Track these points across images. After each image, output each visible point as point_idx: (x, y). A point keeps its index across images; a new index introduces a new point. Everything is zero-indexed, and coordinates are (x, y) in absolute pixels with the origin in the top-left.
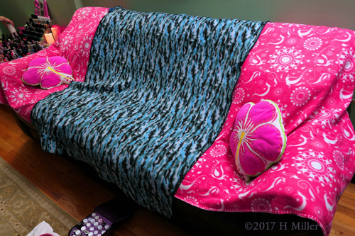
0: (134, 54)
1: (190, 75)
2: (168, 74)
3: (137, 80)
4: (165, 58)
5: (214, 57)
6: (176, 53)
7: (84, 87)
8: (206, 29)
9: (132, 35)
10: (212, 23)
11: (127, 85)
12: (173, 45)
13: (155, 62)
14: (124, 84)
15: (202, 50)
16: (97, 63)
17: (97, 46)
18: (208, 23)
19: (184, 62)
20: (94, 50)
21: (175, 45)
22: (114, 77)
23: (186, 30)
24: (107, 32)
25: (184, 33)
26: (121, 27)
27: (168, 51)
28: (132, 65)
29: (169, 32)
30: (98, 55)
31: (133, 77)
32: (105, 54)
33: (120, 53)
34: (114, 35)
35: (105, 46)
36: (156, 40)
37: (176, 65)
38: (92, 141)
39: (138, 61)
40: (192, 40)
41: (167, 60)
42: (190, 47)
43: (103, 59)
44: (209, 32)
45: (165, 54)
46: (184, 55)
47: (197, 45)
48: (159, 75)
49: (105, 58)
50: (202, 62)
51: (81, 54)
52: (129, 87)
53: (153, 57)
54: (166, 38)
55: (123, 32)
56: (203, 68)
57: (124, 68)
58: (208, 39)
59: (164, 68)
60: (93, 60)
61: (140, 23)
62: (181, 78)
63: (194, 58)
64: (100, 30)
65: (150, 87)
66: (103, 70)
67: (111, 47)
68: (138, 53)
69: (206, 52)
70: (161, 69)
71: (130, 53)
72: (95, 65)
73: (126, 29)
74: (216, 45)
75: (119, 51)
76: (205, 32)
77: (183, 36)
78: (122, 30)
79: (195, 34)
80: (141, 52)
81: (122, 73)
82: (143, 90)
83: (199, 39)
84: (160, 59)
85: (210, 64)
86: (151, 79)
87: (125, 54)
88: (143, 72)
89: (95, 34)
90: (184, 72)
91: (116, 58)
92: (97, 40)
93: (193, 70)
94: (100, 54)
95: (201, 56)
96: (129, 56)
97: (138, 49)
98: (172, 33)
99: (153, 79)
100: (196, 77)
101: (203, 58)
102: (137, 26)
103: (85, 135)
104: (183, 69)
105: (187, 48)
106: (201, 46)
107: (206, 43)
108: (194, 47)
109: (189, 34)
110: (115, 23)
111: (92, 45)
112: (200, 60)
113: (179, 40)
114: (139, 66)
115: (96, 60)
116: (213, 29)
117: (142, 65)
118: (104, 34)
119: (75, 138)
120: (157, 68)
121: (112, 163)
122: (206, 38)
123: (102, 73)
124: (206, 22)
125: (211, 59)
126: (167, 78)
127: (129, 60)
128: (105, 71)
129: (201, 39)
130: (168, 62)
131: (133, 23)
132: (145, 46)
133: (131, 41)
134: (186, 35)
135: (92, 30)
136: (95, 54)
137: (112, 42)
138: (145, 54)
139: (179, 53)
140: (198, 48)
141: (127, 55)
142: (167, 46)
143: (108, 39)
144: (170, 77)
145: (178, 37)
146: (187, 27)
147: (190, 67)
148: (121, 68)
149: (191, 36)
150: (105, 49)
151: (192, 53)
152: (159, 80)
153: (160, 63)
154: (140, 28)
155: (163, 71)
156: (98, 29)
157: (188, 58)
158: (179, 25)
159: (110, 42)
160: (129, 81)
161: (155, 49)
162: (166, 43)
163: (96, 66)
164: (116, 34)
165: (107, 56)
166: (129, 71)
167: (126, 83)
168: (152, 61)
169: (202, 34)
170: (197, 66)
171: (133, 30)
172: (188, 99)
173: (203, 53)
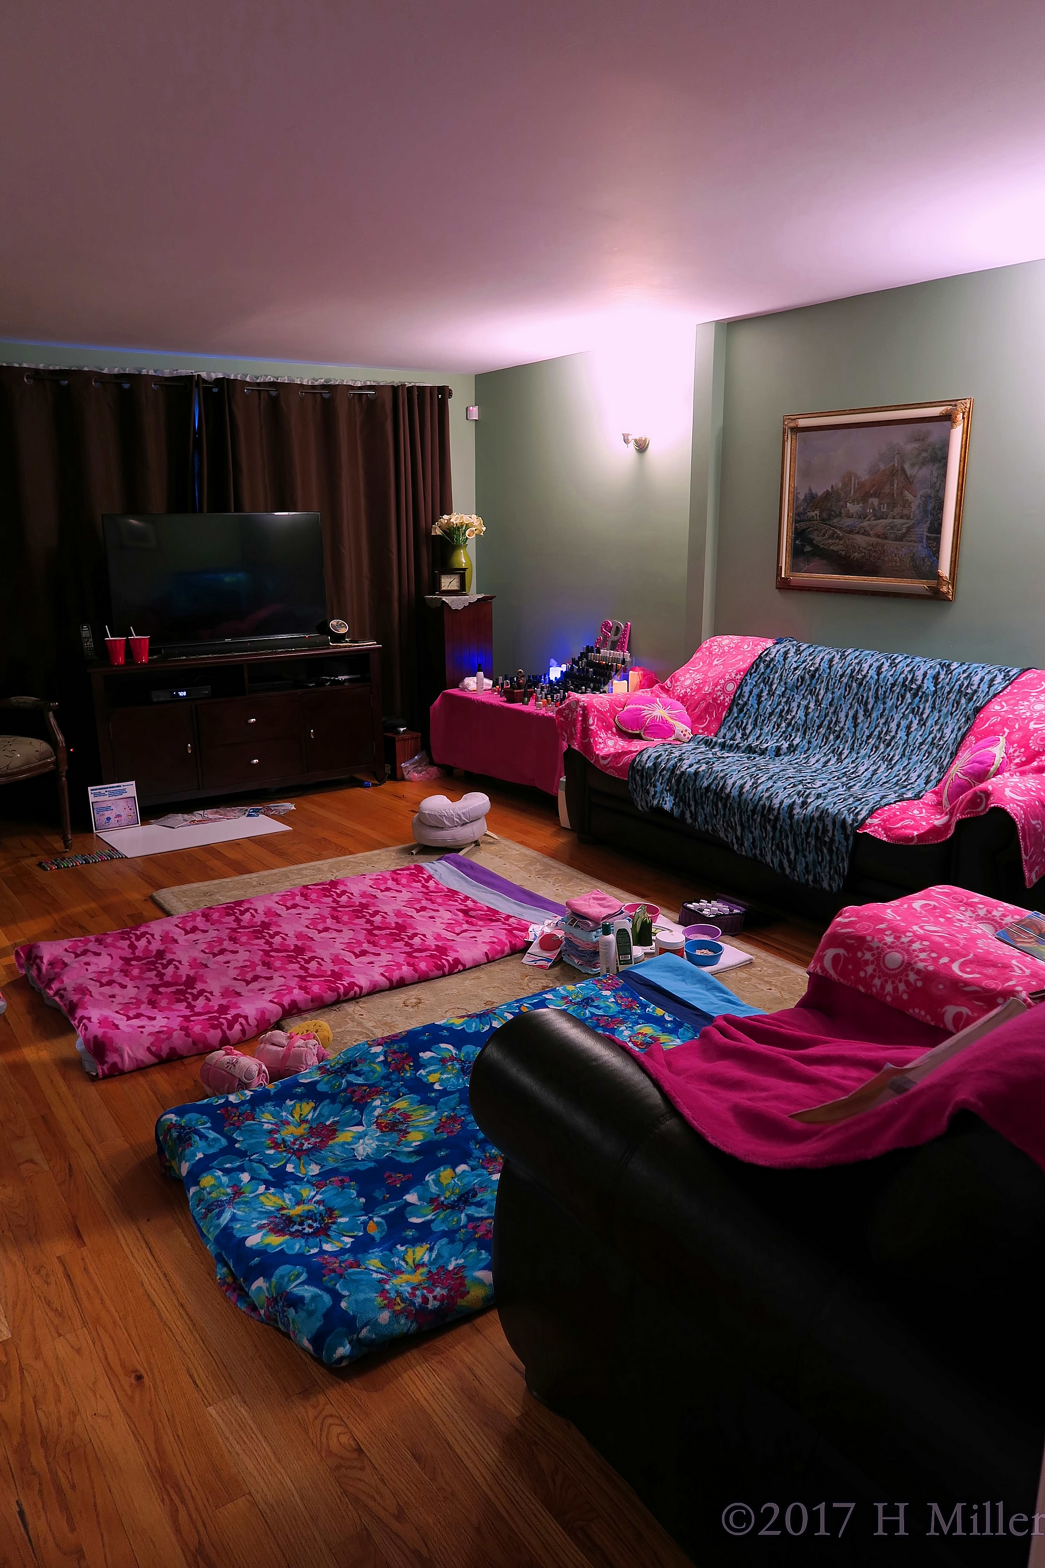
0: (812, 705)
1: (902, 734)
2: (867, 733)
3: (809, 742)
4: (866, 711)
5: (943, 708)
6: (884, 703)
7: (716, 743)
8: (938, 673)
9: (813, 676)
10: (949, 665)
11: (792, 749)
12: (881, 692)
13: (847, 716)
14: (786, 745)
15: (927, 701)
16: (742, 715)
17: (746, 689)
18: (942, 666)
19: (895, 716)
20: (741, 696)
21: (885, 692)
22: (769, 738)
23: (906, 672)
24: (768, 671)
25: (903, 676)
26: (795, 665)
27: (871, 701)
28: (806, 721)
29: (879, 674)
30: (746, 704)
31: (804, 738)
32: (759, 703)
33: (786, 702)
34: (781, 675)
35: (762, 691)
36: (854, 685)
37: (883, 721)
38: (742, 787)
39: (817, 714)
40: (914, 686)
41: (868, 714)
42: (908, 695)
43: (753, 711)
44: (942, 676)
45: (866, 703)
46: (897, 707)
47: (920, 694)
48: (850, 735)
49: (758, 709)
50: (925, 716)
51: (715, 700)
52: (794, 751)
53: (845, 709)
54: (873, 682)
55: (798, 672)
56: (924, 724)
57: (789, 724)
58: (939, 686)
59: (860, 725)
60: (735, 710)
61: (831, 661)
62: (888, 737)
63: (913, 711)
64: (758, 666)
65: (833, 752)
66: (750, 727)
67: (771, 693)
68: (818, 703)
69: (934, 702)
70: (856, 726)
71: (804, 703)
72: (736, 718)
73: (805, 668)
74: (949, 693)
75: (785, 699)
76: (936, 677)
77: (901, 680)
78: (795, 669)
79: (920, 678)
80: (824, 702)
81: (784, 732)
82: (817, 756)
83: (925, 686)
84: (857, 711)
85: (936, 718)
86: (835, 741)
87: (794, 705)
88: (822, 731)
89: (748, 672)
90: (894, 730)
91: (778, 710)
92: (749, 681)
93: (909, 727)
94: (750, 702)
95: (924, 709)
96: (802, 707)
97: (820, 697)
98: (882, 676)
99: (838, 742)
100: (912, 736)
101: (927, 711)
102: (825, 665)
103: (730, 782)
104: (893, 725)
105: (903, 697)
106: (927, 695)
107: (935, 692)
108: (915, 695)
109: (910, 677)
110: (785, 659)
111: (740, 686)
112: (922, 713)
113: (893, 685)
114: (818, 722)
115: (741, 711)
116: (949, 672)
117: (823, 722)
118: (763, 673)
119: (713, 786)
120: (849, 724)
121: (771, 809)
122: (936, 685)
123: (748, 732)
124: (940, 664)
125: (940, 711)
126: (865, 738)
127: (801, 713)
128: (754, 728)
129: (929, 685)
130: (870, 716)
131: (818, 660)
132: (833, 693)
133: (809, 685)
134: (905, 679)
135: (745, 665)
136: (740, 702)
137: (774, 687)
138: (831, 704)
139: (889, 703)
140: (921, 697)
141: (799, 706)
142: (870, 694)
143: (767, 682)
144: (869, 737)
145: (891, 681)
146: (909, 669)
147: (904, 723)
148: (784, 725)
149: (913, 680)
150: (759, 696)
151: (910, 704)
152: (850, 742)
153: (855, 717)
154: (830, 667)
155: (859, 728)
156: (755, 665)
157: (903, 711)
158: (896, 666)
159: (771, 685)
160: (795, 743)
161: (851, 696)
162: (870, 689)
163: (739, 720)
164: (785, 674)
165: (762, 706)
166: (798, 730)
167: (791, 745)
168: (842, 715)
169: (931, 679)
170: (916, 722)
171: (817, 669)
172: (893, 762)
173: (928, 705)
